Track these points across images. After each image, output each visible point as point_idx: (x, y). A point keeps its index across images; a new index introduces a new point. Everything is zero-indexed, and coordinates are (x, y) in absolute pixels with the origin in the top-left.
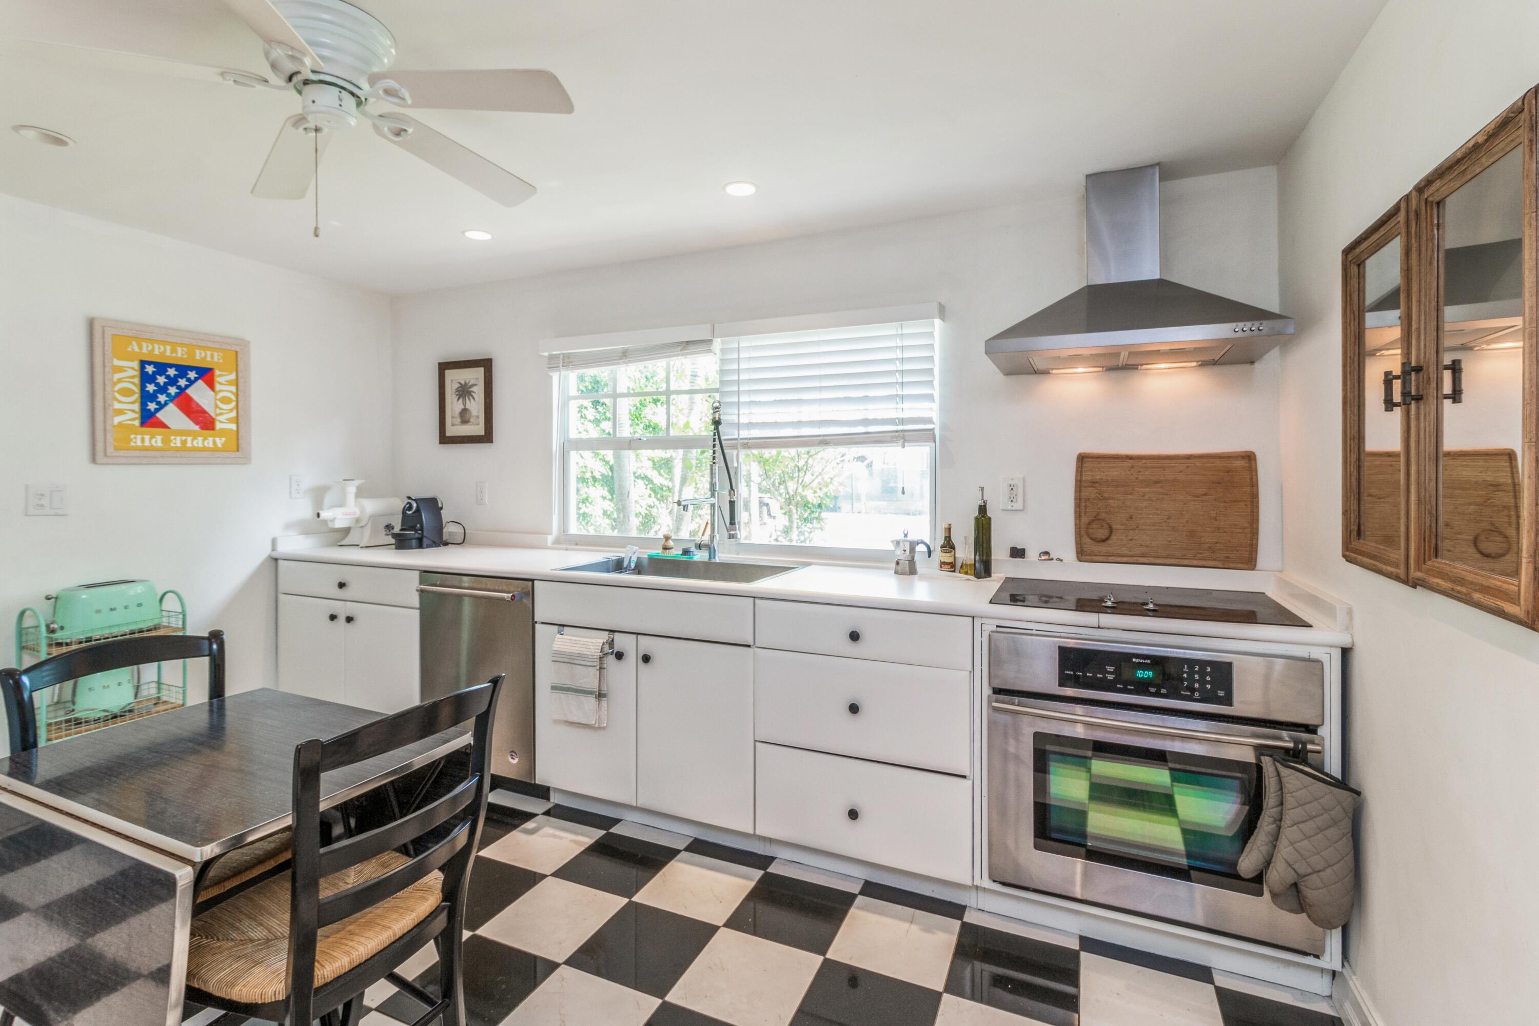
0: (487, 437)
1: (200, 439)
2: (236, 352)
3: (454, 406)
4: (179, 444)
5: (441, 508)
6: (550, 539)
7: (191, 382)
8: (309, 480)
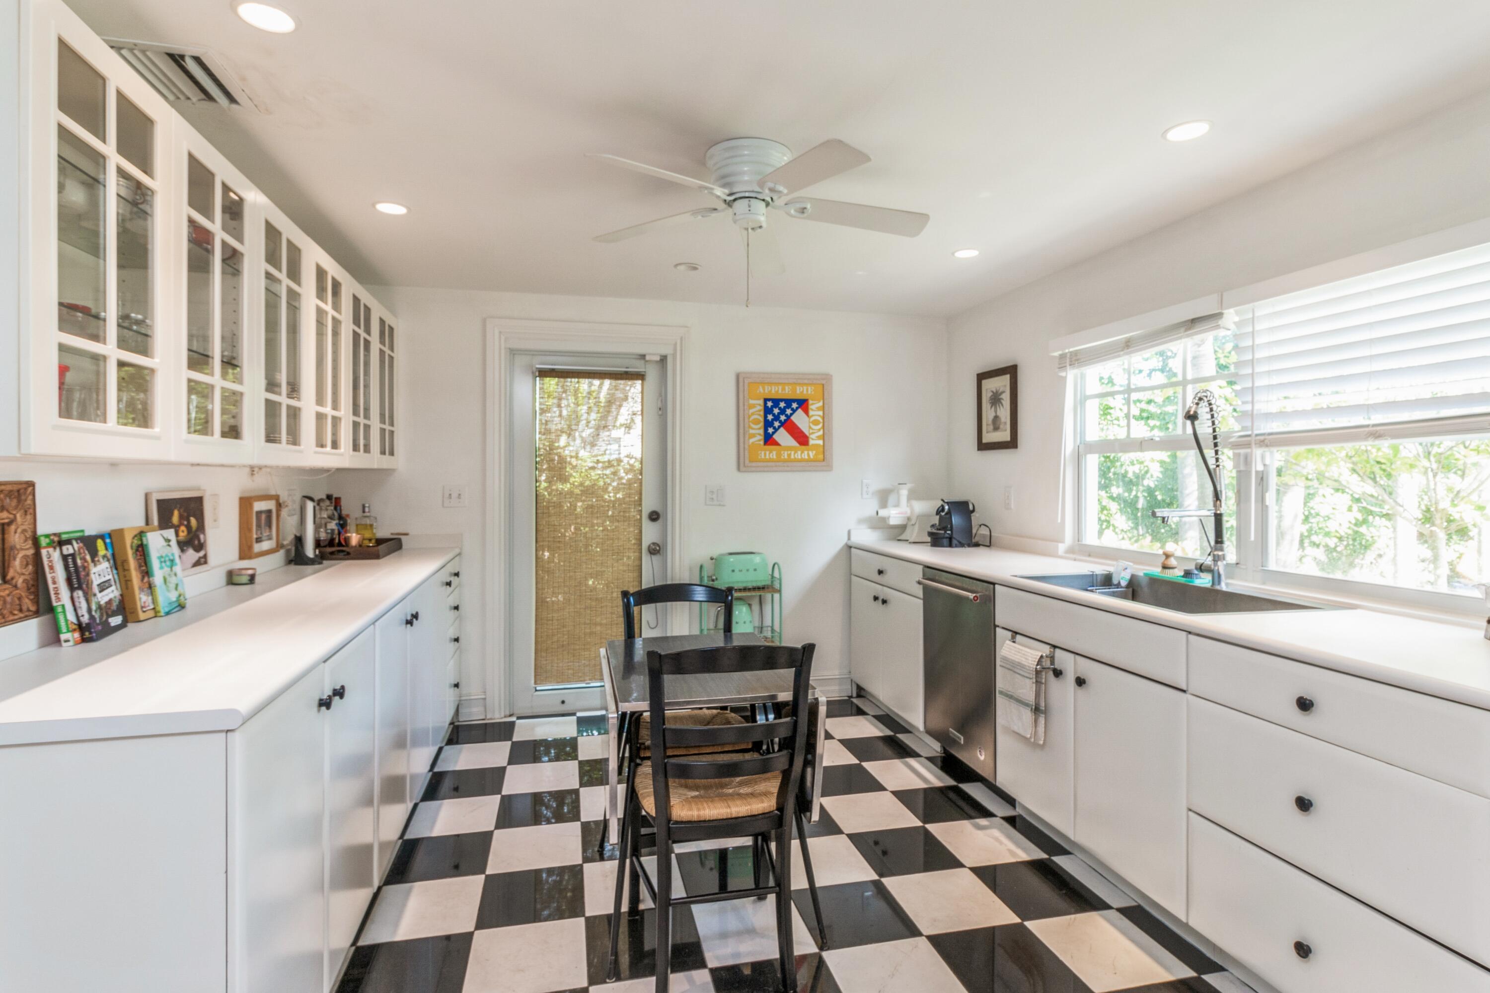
0: (1012, 444)
1: (799, 452)
2: (823, 385)
3: (988, 414)
4: (786, 457)
5: (973, 511)
6: (1061, 548)
7: (794, 411)
8: (876, 483)
